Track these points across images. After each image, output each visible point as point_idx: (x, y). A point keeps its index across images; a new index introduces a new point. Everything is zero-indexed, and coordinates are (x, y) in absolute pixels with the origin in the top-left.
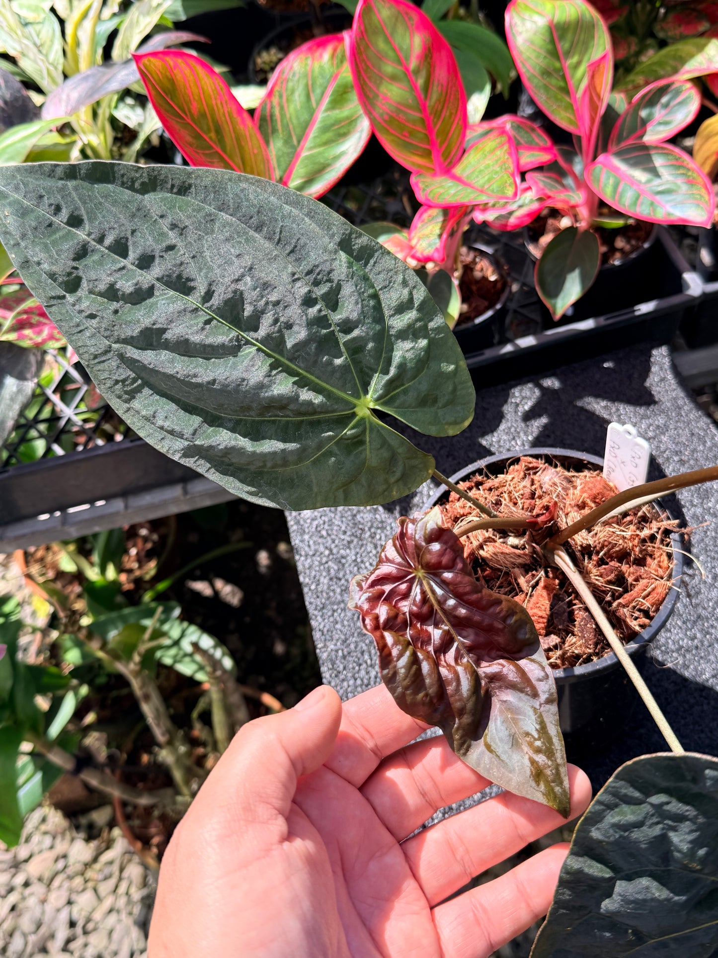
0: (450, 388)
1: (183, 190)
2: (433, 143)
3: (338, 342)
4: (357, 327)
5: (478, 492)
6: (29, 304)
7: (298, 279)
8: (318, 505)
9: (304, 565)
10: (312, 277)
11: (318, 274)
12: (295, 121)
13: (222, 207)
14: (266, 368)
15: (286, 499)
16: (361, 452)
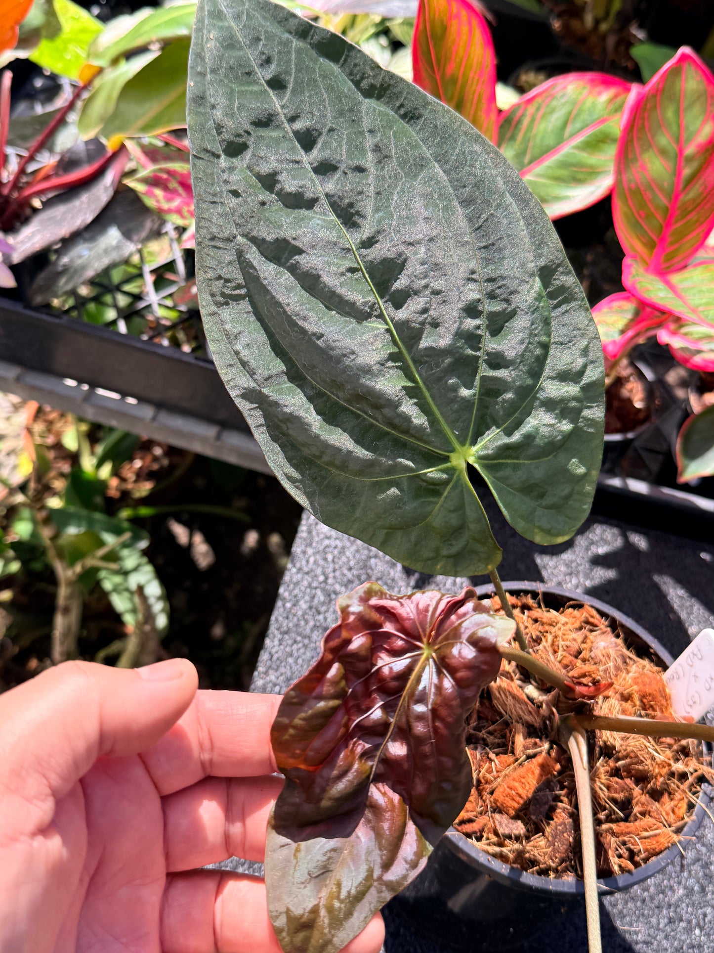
0: (565, 492)
1: (410, 116)
2: (662, 240)
3: (476, 372)
4: (507, 367)
5: (521, 615)
6: (178, 166)
7: (475, 281)
8: (351, 532)
9: (291, 578)
10: (490, 287)
11: (499, 287)
12: (538, 140)
13: (441, 159)
14: (384, 354)
15: (321, 506)
16: (430, 503)
